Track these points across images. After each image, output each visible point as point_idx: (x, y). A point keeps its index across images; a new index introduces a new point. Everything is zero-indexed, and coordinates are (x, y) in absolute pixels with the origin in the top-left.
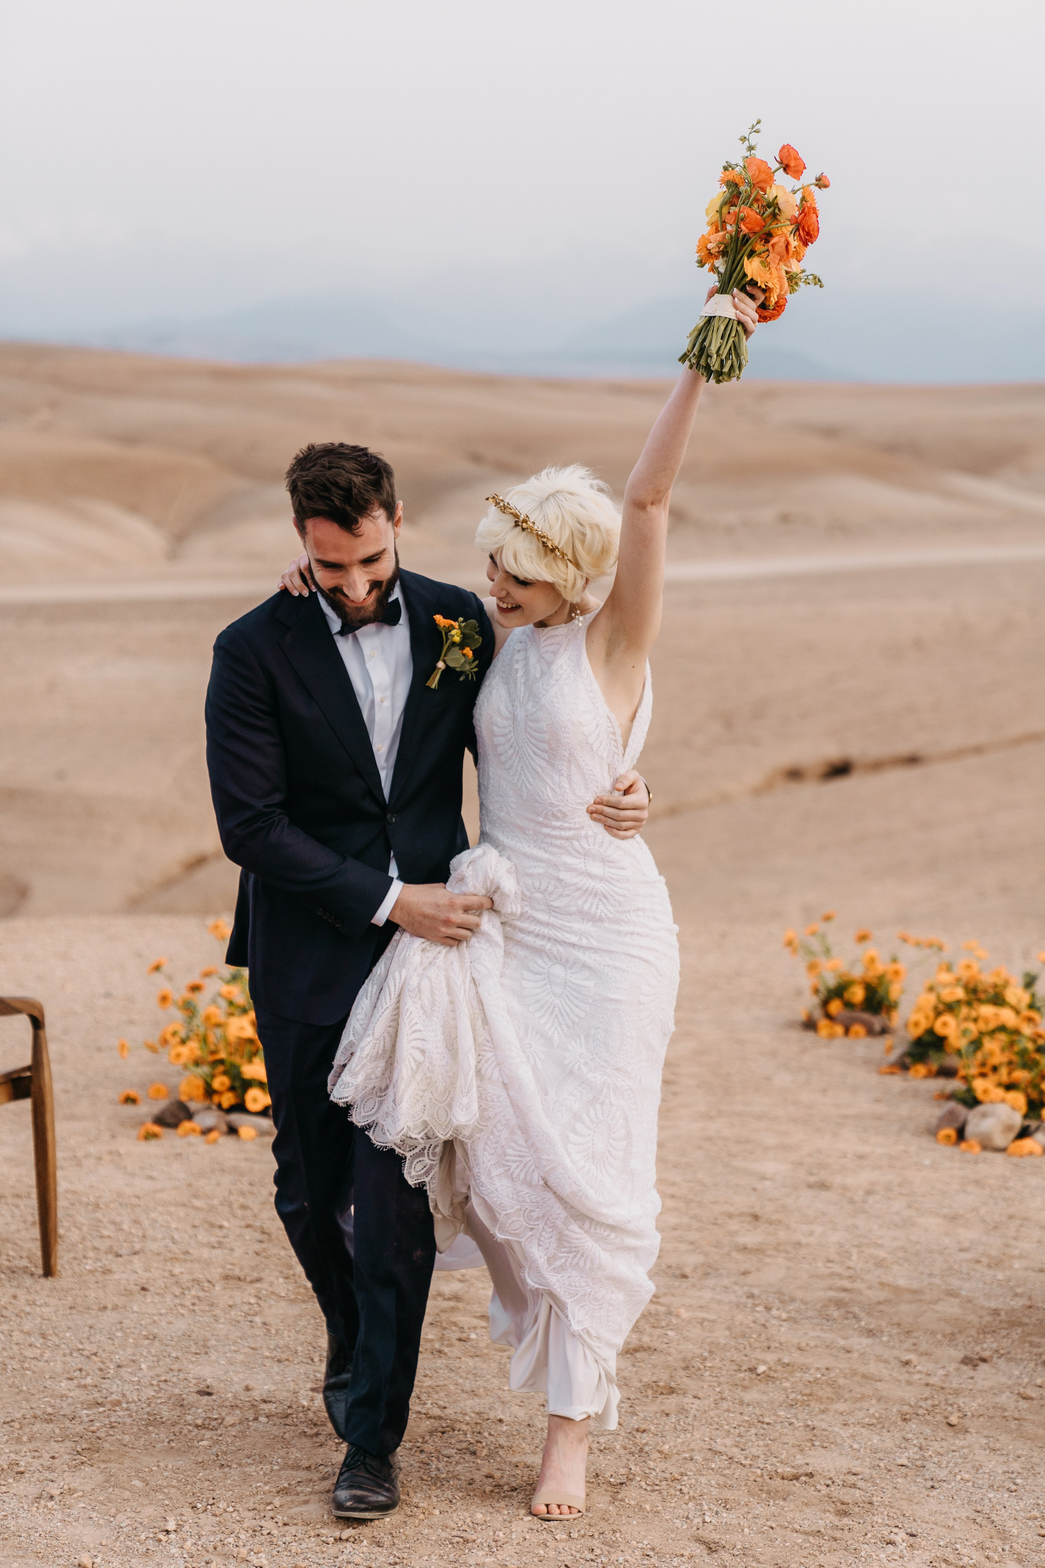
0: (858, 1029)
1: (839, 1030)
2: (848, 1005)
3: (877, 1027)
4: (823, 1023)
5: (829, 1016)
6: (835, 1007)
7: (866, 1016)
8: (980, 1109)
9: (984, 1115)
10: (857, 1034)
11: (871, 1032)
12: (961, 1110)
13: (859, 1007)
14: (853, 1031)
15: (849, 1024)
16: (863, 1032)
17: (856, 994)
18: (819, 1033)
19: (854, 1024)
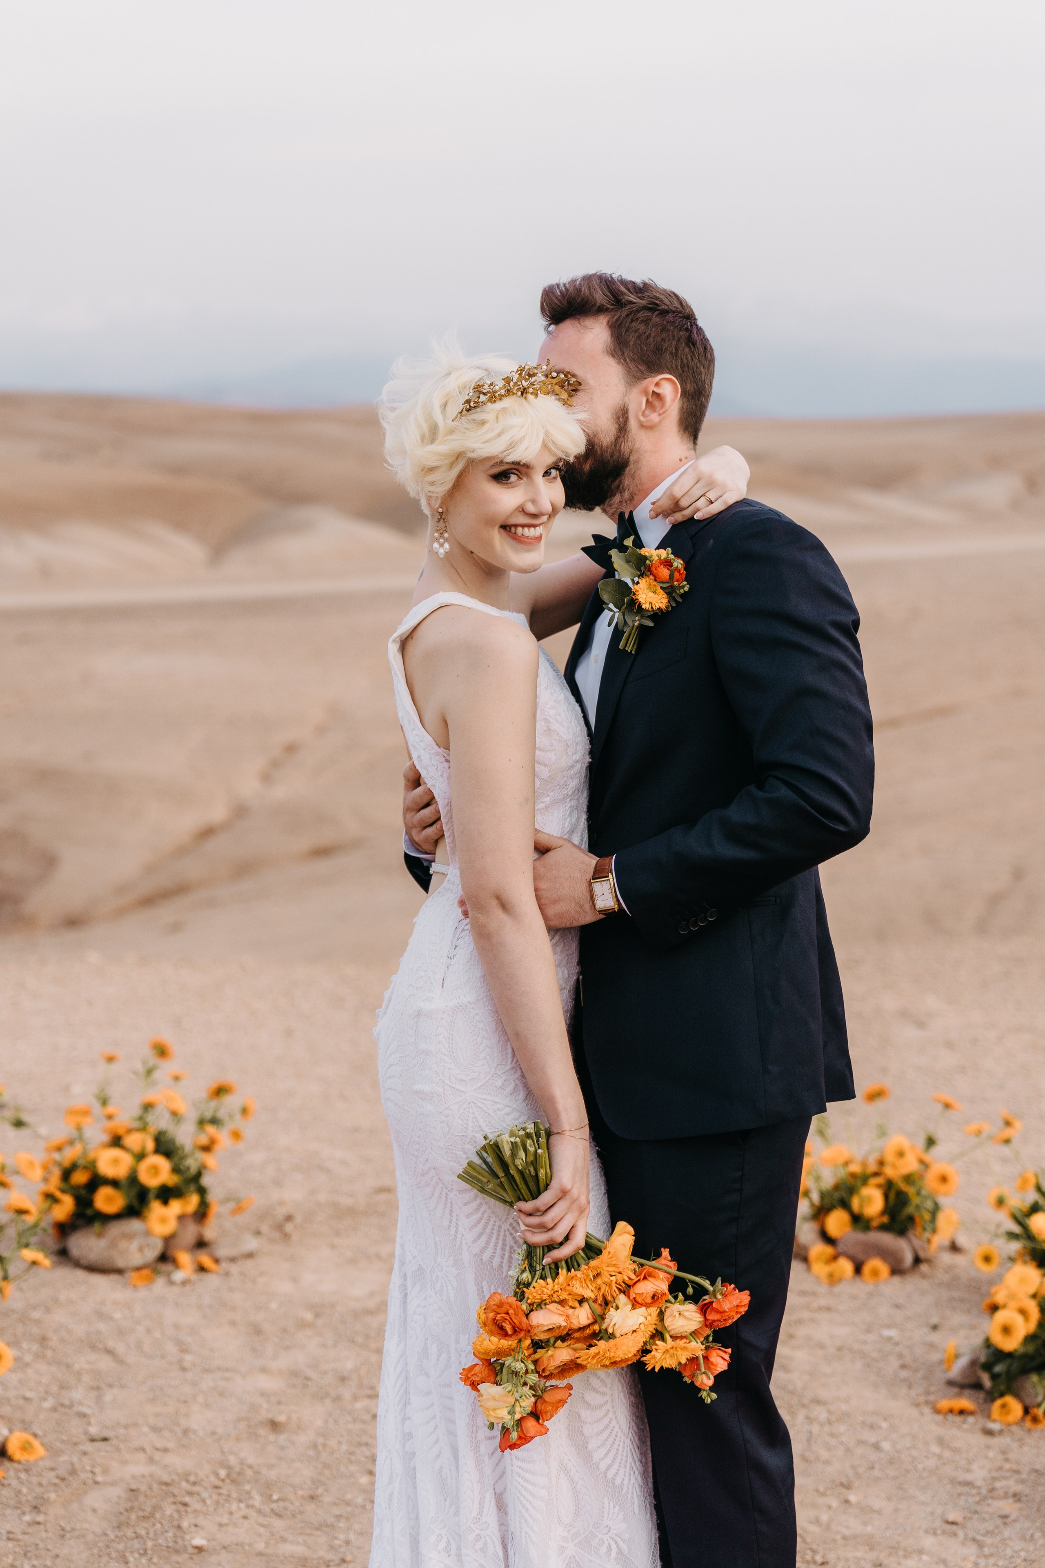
0: (875, 1264)
1: (846, 1266)
2: (857, 1220)
3: (909, 1259)
4: (818, 1249)
5: (827, 1239)
6: (836, 1222)
7: (887, 1239)
10: (875, 1273)
11: (896, 1270)
13: (875, 1224)
14: (867, 1269)
15: (860, 1256)
16: (884, 1268)
17: (869, 1199)
18: (809, 1268)
19: (869, 1256)
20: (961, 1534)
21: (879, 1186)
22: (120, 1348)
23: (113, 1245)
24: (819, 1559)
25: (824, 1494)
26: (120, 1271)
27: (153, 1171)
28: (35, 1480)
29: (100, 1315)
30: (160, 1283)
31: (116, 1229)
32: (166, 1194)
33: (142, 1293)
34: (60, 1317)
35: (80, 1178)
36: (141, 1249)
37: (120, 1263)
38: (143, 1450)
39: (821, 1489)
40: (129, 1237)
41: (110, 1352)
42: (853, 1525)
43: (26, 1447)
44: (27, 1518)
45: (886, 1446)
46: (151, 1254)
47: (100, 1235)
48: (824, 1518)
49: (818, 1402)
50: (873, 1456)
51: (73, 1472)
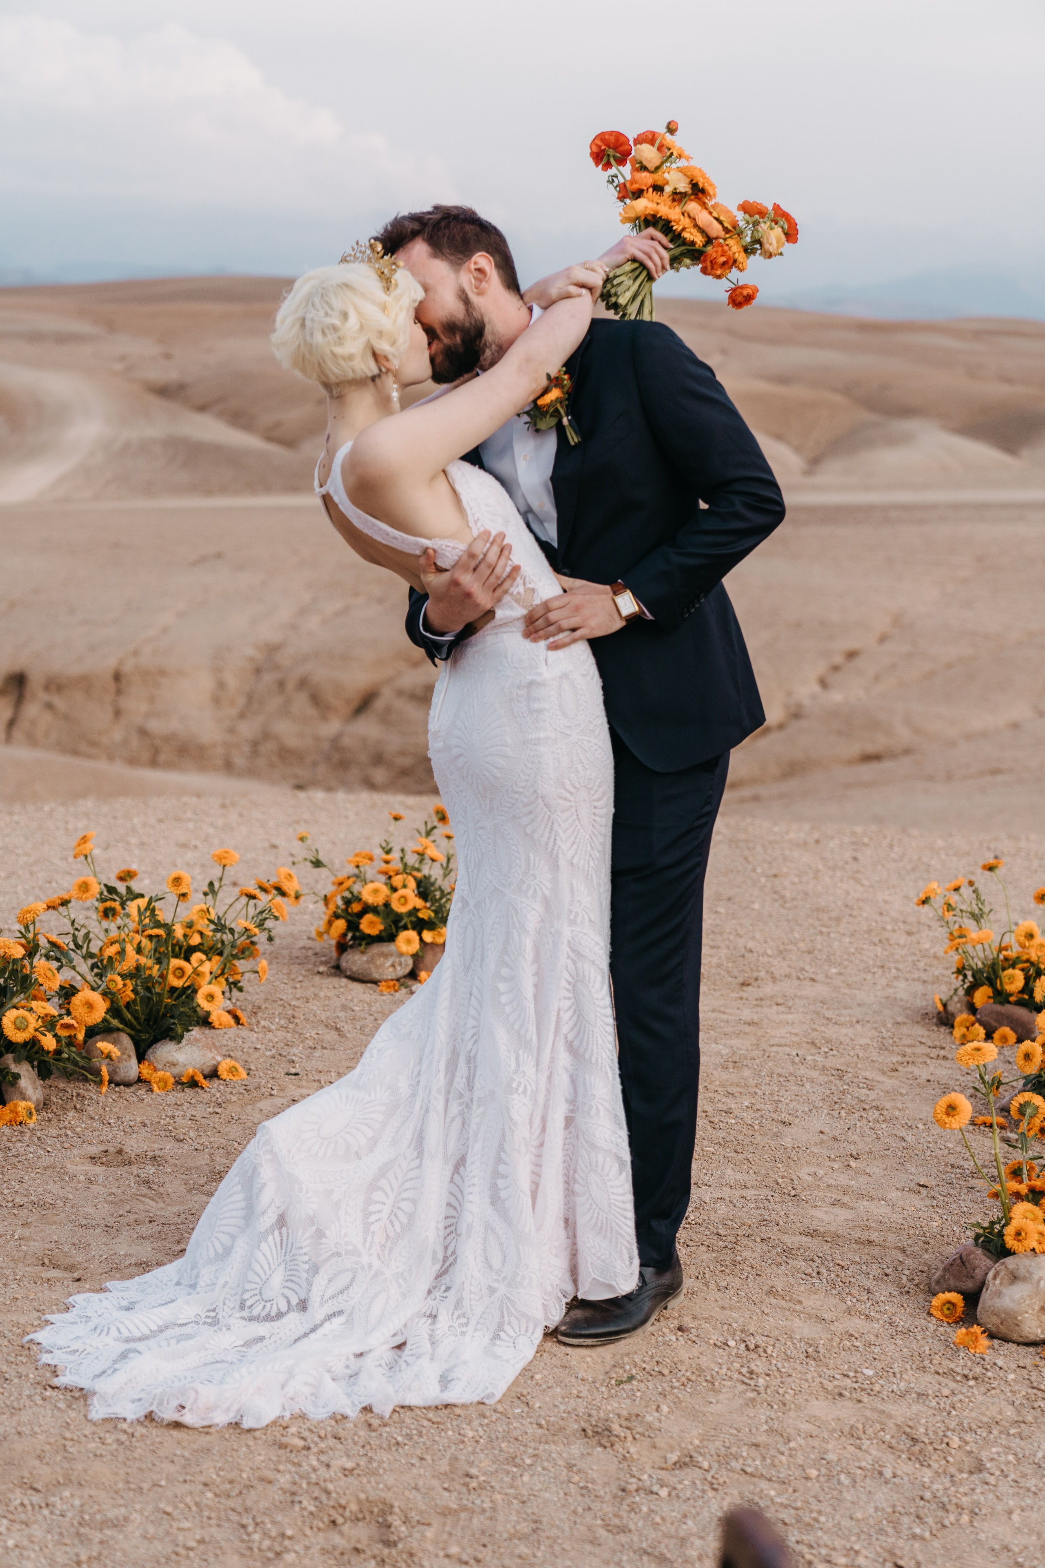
1: (980, 1030)
2: (1001, 996)
4: (963, 1017)
5: (972, 1009)
6: (981, 996)
8: (1010, 1261)
9: (1014, 1278)
10: (1004, 1039)
12: (981, 1259)
13: (1012, 999)
14: (996, 1036)
15: (994, 1024)
16: (1012, 1037)
17: (1012, 978)
18: (951, 1033)
19: (1002, 1024)
20: (924, 1192)
21: (1022, 970)
22: (347, 1028)
23: (372, 960)
24: (793, 1193)
25: (834, 1160)
26: (375, 982)
27: (403, 900)
28: (229, 1090)
29: (344, 1007)
30: (404, 991)
31: (376, 949)
32: (420, 925)
33: (387, 998)
34: (314, 1006)
35: (356, 908)
36: (393, 966)
37: (376, 976)
38: (319, 1081)
39: (833, 1156)
40: (386, 956)
41: (337, 1029)
42: (843, 1179)
43: (233, 1070)
44: (211, 1110)
45: (909, 1139)
46: (402, 971)
47: (363, 953)
48: (821, 1172)
49: (877, 1108)
50: (896, 1144)
51: (258, 1088)
